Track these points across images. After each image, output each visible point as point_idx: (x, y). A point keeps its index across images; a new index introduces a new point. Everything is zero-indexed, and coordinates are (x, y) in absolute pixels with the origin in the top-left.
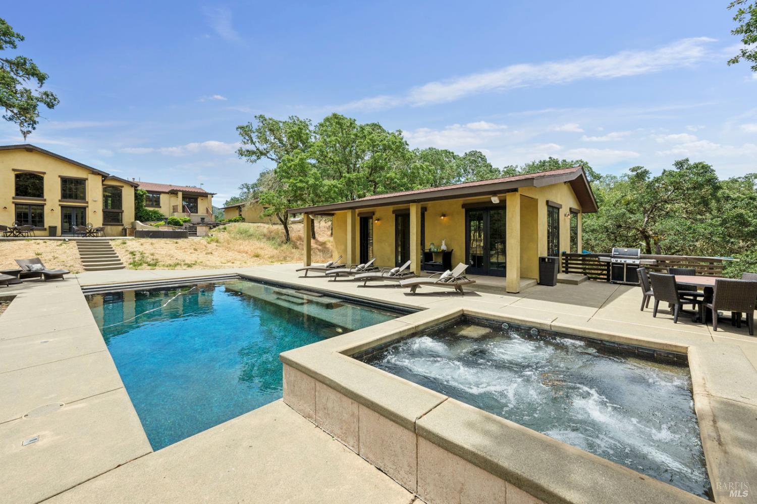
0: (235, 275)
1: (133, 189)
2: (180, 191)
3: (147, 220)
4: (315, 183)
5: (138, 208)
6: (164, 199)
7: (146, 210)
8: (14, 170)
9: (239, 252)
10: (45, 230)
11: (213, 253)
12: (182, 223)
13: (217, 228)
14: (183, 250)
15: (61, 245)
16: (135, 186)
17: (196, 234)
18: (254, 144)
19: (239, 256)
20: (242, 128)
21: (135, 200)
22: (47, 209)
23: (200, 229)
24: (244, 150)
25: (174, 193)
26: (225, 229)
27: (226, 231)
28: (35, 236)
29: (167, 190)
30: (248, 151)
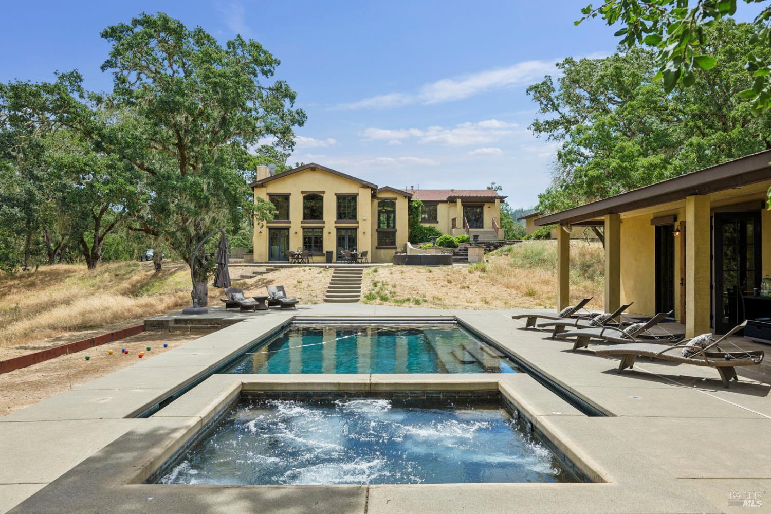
0: (452, 318)
1: (407, 200)
2: (459, 197)
3: (422, 241)
4: (620, 166)
5: (412, 224)
6: (441, 209)
7: (421, 227)
8: (302, 192)
9: (508, 287)
10: (323, 255)
11: (470, 286)
12: (456, 243)
13: (500, 249)
14: (435, 282)
15: (321, 272)
16: (408, 197)
17: (467, 259)
18: (557, 109)
19: (504, 293)
20: (535, 88)
21: (409, 215)
22: (325, 231)
23: (473, 252)
24: (541, 121)
25: (452, 200)
26: (509, 251)
27: (510, 254)
28: (313, 263)
29: (445, 199)
30: (547, 122)
